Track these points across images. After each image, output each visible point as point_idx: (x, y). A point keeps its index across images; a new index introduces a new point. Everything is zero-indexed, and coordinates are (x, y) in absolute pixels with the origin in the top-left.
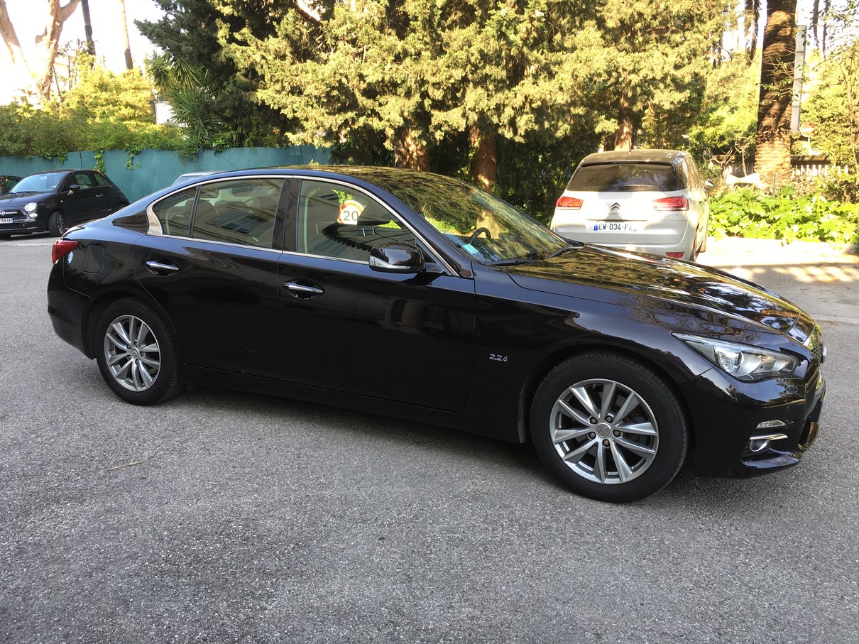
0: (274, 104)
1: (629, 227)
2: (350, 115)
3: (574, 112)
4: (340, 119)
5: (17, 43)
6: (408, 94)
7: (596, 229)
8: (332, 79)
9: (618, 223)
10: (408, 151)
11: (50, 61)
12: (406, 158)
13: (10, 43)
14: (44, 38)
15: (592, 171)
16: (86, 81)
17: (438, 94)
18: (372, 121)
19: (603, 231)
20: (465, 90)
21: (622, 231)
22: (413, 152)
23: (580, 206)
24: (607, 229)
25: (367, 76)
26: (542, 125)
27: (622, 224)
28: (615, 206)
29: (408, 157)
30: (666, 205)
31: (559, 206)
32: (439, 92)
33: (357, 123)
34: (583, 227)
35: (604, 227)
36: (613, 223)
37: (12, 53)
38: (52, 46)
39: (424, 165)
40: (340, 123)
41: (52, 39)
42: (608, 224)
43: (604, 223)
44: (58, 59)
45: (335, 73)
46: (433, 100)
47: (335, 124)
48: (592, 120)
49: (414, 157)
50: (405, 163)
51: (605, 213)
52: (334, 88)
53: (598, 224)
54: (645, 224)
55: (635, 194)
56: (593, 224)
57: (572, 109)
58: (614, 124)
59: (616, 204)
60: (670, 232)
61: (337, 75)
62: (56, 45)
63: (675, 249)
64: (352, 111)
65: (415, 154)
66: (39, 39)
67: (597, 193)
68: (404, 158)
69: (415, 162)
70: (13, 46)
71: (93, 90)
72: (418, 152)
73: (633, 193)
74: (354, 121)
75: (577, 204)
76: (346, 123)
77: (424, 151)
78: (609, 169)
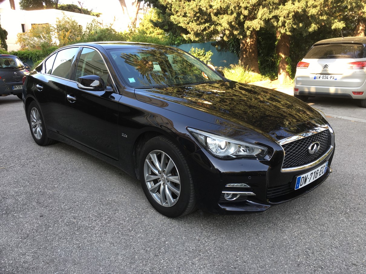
0: (175, 21)
1: (333, 78)
2: (207, 25)
3: (321, 19)
4: (202, 27)
5: (125, 6)
6: (232, 13)
7: (315, 78)
8: (196, 8)
9: (327, 76)
10: (246, 42)
11: (137, 12)
12: (245, 46)
13: (123, 6)
14: (135, 3)
15: (318, 48)
16: (145, 19)
17: (246, 13)
18: (218, 27)
19: (318, 79)
20: (259, 10)
21: (329, 79)
22: (248, 43)
23: (308, 67)
24: (321, 78)
25: (214, 6)
26: (298, 26)
27: (329, 76)
28: (326, 66)
29: (246, 45)
30: (355, 66)
31: (298, 67)
32: (246, 11)
33: (210, 28)
34: (308, 77)
35: (319, 78)
36: (324, 75)
37: (123, 10)
38: (138, 6)
39: (254, 49)
40: (202, 29)
41: (137, 4)
42: (322, 76)
43: (320, 75)
44: (140, 11)
45: (197, 5)
46: (244, 16)
47: (199, 29)
48: (331, 22)
49: (249, 45)
50: (244, 48)
51: (320, 70)
52: (197, 13)
53: (316, 76)
54: (341, 76)
55: (337, 60)
56: (313, 76)
57: (320, 17)
58: (343, 24)
59: (326, 65)
60: (358, 81)
61: (198, 6)
62: (139, 6)
63: (357, 90)
64: (208, 23)
65: (249, 43)
66: (133, 3)
67: (318, 59)
68: (244, 45)
69: (249, 47)
70: (124, 7)
71: (147, 23)
72: (251, 42)
73: (337, 59)
74: (209, 27)
75: (306, 65)
76: (205, 29)
77: (254, 42)
78: (327, 47)
